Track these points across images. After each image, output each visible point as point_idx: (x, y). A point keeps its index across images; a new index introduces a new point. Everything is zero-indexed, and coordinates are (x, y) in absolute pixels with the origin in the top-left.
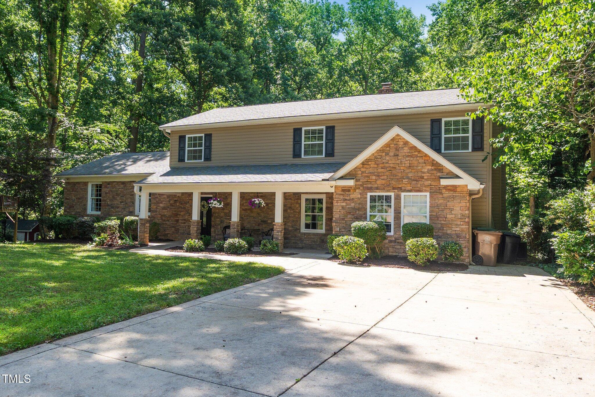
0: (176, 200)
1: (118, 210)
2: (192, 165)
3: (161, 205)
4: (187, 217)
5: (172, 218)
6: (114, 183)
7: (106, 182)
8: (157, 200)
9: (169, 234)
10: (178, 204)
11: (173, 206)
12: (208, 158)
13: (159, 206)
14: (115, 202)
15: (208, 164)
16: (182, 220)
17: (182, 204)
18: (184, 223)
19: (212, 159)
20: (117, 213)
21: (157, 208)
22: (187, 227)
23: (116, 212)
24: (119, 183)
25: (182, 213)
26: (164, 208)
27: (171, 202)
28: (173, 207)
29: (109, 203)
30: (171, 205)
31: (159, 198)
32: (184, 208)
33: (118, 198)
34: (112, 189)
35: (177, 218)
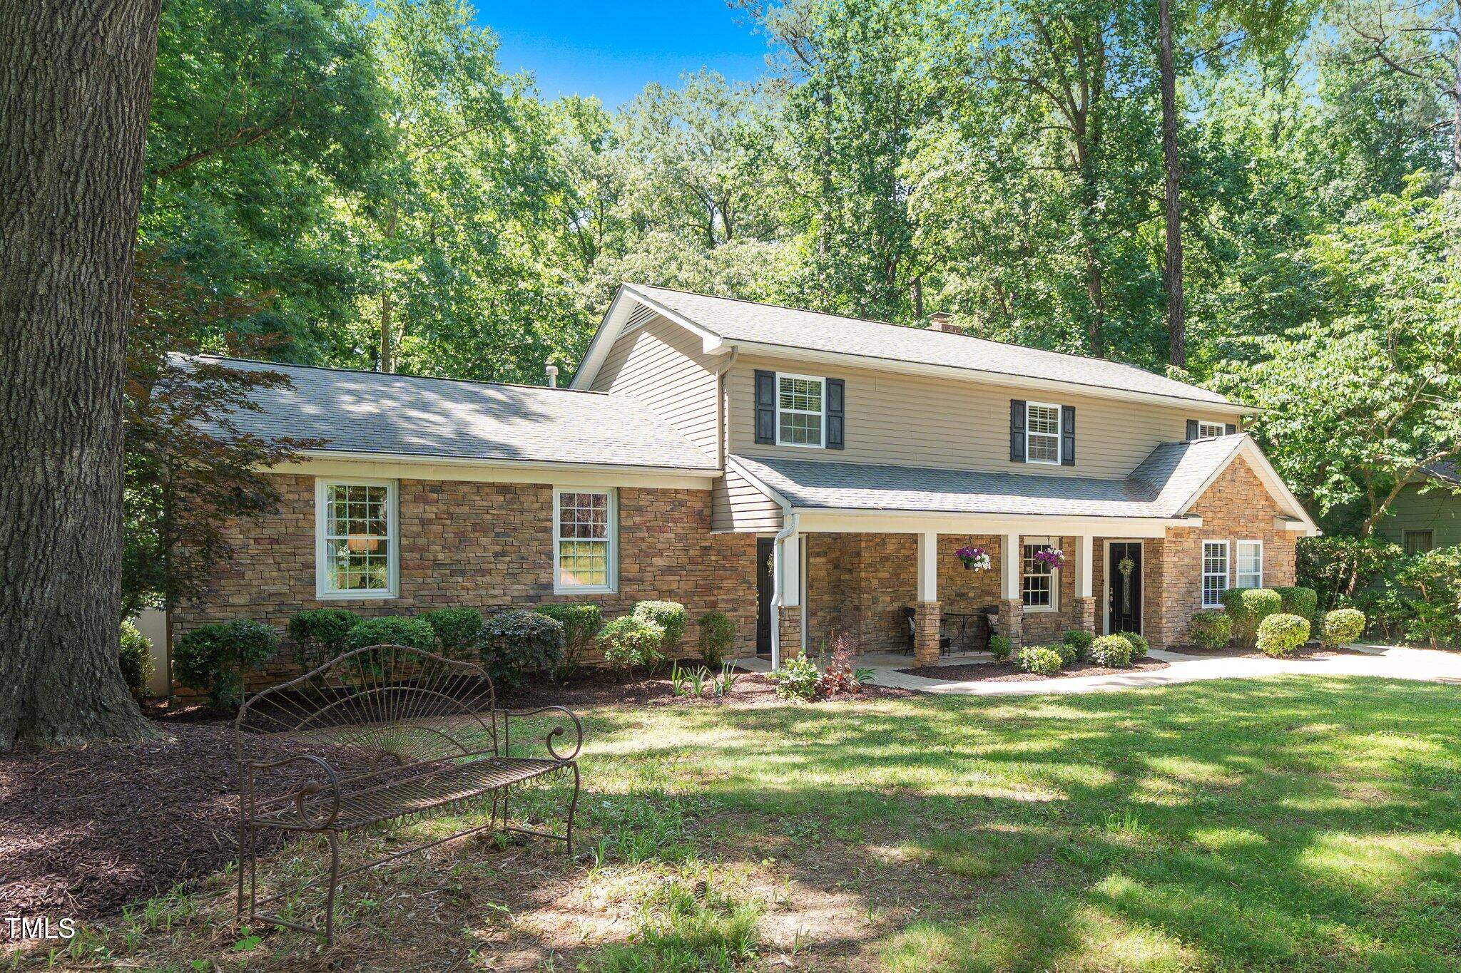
0: (706, 548)
1: (488, 579)
2: (795, 455)
3: (659, 562)
4: (740, 593)
5: (696, 598)
6: (464, 489)
7: (419, 482)
8: (644, 546)
9: (687, 643)
10: (713, 558)
11: (697, 563)
12: (836, 442)
13: (651, 565)
14: (472, 554)
15: (836, 456)
16: (727, 601)
17: (725, 557)
18: (735, 610)
19: (846, 444)
20: (483, 592)
21: (641, 570)
22: (742, 620)
23: (477, 587)
24: (486, 490)
25: (727, 584)
26: (668, 571)
27: (692, 552)
28: (700, 567)
29: (441, 556)
30: (692, 561)
31: (651, 540)
32: (733, 569)
33: (484, 541)
34: (452, 509)
35: (713, 598)
